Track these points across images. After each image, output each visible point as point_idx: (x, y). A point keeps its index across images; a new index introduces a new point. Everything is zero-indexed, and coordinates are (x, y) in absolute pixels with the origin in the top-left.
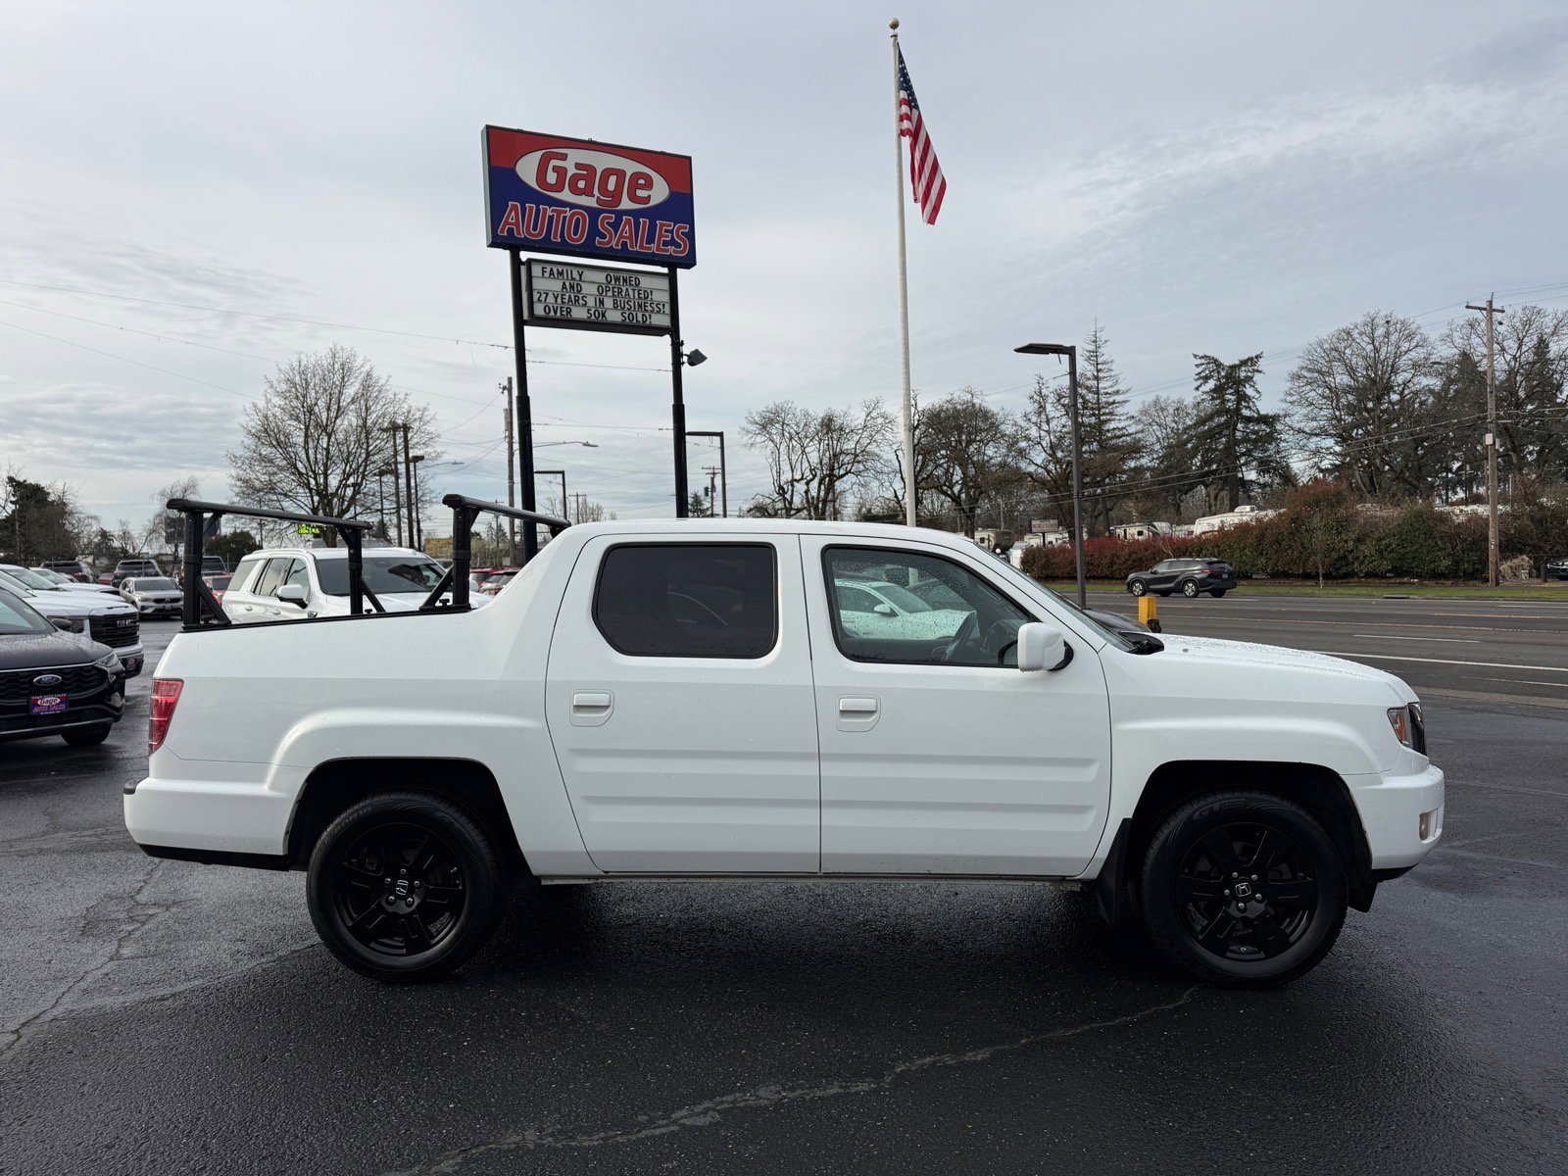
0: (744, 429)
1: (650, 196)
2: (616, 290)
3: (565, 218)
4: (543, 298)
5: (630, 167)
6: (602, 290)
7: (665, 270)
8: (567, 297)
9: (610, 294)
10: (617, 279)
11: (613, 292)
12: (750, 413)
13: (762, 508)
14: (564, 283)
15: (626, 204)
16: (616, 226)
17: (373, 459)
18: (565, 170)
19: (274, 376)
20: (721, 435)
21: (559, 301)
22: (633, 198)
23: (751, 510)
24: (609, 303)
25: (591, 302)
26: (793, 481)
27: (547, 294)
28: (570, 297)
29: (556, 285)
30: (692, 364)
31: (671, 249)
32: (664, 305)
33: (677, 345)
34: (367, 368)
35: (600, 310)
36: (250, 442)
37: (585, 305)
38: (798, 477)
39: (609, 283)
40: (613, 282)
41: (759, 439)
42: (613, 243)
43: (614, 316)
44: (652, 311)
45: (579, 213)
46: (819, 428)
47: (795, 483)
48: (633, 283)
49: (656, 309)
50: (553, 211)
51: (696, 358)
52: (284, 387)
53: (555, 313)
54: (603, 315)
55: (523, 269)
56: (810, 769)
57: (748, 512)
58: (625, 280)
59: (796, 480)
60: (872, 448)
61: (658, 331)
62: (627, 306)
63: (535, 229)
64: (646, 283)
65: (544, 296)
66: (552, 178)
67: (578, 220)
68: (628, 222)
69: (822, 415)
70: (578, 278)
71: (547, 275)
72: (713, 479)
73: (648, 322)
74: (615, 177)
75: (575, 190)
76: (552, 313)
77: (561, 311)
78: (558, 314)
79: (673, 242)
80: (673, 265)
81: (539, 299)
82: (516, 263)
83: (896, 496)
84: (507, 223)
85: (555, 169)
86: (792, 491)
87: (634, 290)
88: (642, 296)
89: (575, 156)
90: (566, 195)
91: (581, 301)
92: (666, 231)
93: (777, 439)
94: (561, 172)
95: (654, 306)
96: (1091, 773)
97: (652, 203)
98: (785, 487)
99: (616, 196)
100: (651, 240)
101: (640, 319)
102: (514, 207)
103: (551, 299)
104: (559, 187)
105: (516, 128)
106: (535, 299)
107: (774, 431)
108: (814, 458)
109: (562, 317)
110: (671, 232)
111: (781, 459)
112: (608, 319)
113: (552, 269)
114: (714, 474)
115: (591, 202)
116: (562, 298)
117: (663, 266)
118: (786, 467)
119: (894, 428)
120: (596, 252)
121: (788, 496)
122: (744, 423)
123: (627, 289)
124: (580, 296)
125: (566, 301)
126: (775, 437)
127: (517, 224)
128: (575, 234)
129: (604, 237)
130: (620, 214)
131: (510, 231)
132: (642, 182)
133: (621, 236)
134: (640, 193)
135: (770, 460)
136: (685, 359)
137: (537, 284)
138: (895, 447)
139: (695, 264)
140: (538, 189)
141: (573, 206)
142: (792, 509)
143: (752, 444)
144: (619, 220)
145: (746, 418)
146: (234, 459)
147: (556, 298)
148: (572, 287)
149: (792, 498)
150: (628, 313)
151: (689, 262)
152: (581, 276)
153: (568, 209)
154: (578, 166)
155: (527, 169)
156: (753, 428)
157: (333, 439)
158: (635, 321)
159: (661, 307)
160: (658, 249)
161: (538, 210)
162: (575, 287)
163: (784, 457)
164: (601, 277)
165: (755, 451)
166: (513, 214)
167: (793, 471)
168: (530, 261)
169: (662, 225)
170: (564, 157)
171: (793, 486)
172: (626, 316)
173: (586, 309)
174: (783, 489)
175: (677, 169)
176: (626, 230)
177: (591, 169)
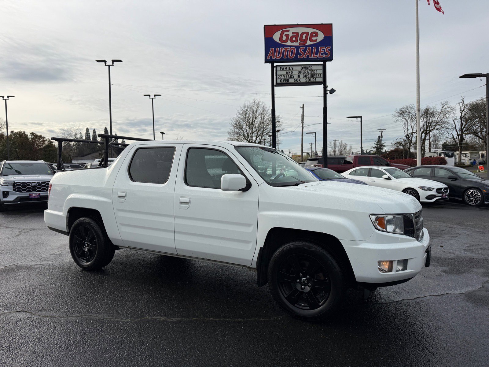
0: (394, 115)
1: (317, 39)
2: (304, 72)
3: (288, 50)
4: (280, 77)
5: (310, 30)
6: (299, 72)
7: (322, 63)
8: (288, 76)
9: (302, 73)
10: (305, 68)
11: (303, 72)
12: (397, 109)
13: (400, 143)
14: (287, 72)
15: (309, 43)
16: (305, 51)
17: (264, 131)
18: (289, 35)
19: (239, 109)
20: (361, 117)
21: (285, 77)
22: (311, 40)
23: (395, 144)
24: (301, 76)
25: (295, 76)
26: (412, 133)
27: (281, 76)
28: (289, 76)
29: (284, 73)
30: (331, 93)
31: (324, 55)
32: (320, 75)
33: (325, 88)
34: (263, 105)
35: (298, 79)
36: (232, 128)
37: (293, 78)
38: (414, 131)
39: (302, 69)
40: (303, 69)
41: (400, 118)
42: (304, 56)
43: (303, 80)
44: (316, 77)
45: (293, 48)
46: (423, 113)
47: (413, 134)
48: (310, 68)
49: (318, 76)
50: (284, 49)
51: (332, 91)
52: (241, 112)
53: (284, 81)
54: (299, 80)
55: (275, 69)
56: (171, 220)
57: (394, 144)
58: (307, 68)
59: (413, 133)
60: (445, 120)
61: (319, 83)
62: (307, 76)
63: (278, 56)
64: (314, 68)
65: (280, 76)
66: (284, 38)
67: (292, 51)
68: (309, 49)
69: (425, 108)
70: (291, 69)
71: (281, 70)
72: (381, 133)
73: (315, 81)
74: (305, 35)
75: (292, 41)
76: (283, 82)
77: (286, 81)
78: (285, 82)
79: (325, 53)
80: (325, 61)
81: (279, 78)
82: (273, 67)
83: (453, 137)
84: (270, 55)
85: (286, 35)
86: (412, 136)
87: (310, 71)
88: (313, 72)
89: (292, 30)
90: (289, 43)
91: (292, 77)
92: (322, 50)
93: (407, 118)
94: (287, 36)
95: (317, 75)
96: (251, 229)
97: (318, 41)
98: (409, 135)
99: (306, 41)
100: (317, 53)
101: (312, 80)
102: (272, 50)
103: (283, 77)
104: (286, 41)
105: (273, 24)
106: (278, 78)
107: (405, 115)
108: (421, 124)
109: (286, 83)
110: (324, 50)
111: (408, 125)
112: (301, 81)
113: (283, 68)
114: (382, 131)
115: (297, 44)
116: (286, 77)
117: (322, 62)
118: (409, 127)
119: (454, 111)
120: (299, 60)
121: (410, 138)
122: (394, 113)
123: (308, 71)
124: (292, 75)
125: (287, 77)
126: (406, 117)
127: (273, 55)
128: (291, 55)
129: (301, 55)
130: (306, 47)
131: (271, 57)
132: (314, 35)
133: (307, 54)
134: (314, 39)
135: (404, 126)
136: (328, 92)
137: (279, 73)
138: (454, 119)
139: (332, 59)
140: (280, 42)
141: (291, 46)
142: (412, 143)
143: (397, 120)
144: (306, 49)
145: (395, 111)
146: (229, 133)
147: (284, 77)
148: (289, 72)
149: (412, 139)
150: (308, 79)
151: (331, 59)
152: (292, 68)
153: (289, 47)
154: (293, 33)
155: (276, 37)
156: (398, 114)
157: (254, 126)
158: (310, 81)
159: (319, 75)
160: (319, 56)
161: (280, 49)
162: (291, 73)
163: (409, 124)
164: (299, 68)
165: (398, 123)
166: (272, 52)
167: (412, 129)
168: (277, 66)
169: (321, 48)
170: (288, 31)
171: (412, 134)
172: (307, 80)
173: (294, 79)
174: (408, 136)
175: (327, 29)
176: (308, 51)
177: (297, 34)
